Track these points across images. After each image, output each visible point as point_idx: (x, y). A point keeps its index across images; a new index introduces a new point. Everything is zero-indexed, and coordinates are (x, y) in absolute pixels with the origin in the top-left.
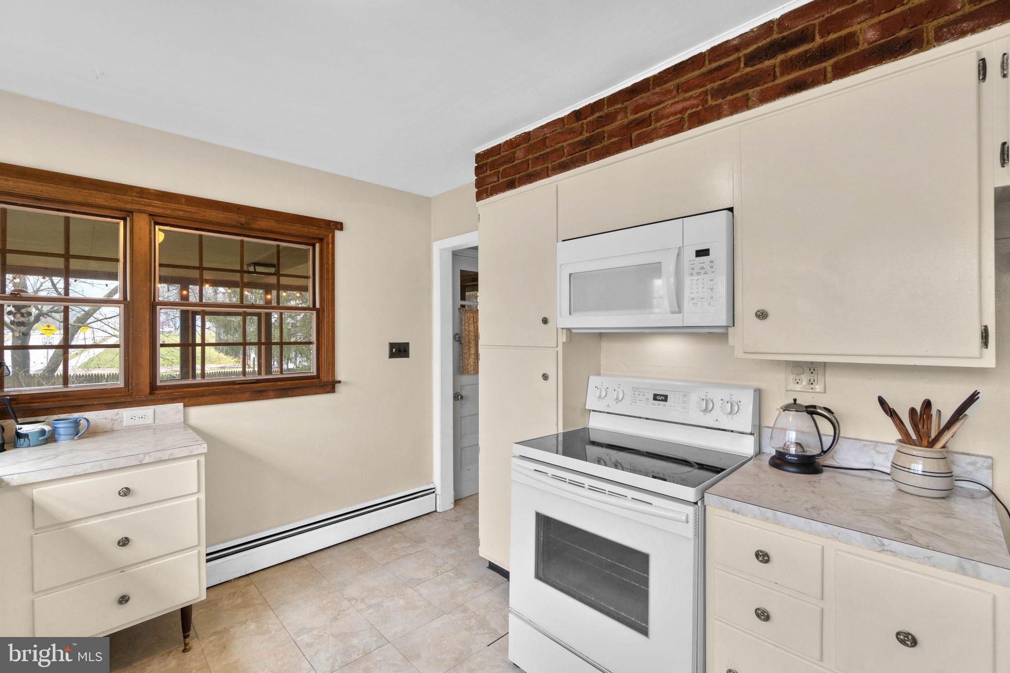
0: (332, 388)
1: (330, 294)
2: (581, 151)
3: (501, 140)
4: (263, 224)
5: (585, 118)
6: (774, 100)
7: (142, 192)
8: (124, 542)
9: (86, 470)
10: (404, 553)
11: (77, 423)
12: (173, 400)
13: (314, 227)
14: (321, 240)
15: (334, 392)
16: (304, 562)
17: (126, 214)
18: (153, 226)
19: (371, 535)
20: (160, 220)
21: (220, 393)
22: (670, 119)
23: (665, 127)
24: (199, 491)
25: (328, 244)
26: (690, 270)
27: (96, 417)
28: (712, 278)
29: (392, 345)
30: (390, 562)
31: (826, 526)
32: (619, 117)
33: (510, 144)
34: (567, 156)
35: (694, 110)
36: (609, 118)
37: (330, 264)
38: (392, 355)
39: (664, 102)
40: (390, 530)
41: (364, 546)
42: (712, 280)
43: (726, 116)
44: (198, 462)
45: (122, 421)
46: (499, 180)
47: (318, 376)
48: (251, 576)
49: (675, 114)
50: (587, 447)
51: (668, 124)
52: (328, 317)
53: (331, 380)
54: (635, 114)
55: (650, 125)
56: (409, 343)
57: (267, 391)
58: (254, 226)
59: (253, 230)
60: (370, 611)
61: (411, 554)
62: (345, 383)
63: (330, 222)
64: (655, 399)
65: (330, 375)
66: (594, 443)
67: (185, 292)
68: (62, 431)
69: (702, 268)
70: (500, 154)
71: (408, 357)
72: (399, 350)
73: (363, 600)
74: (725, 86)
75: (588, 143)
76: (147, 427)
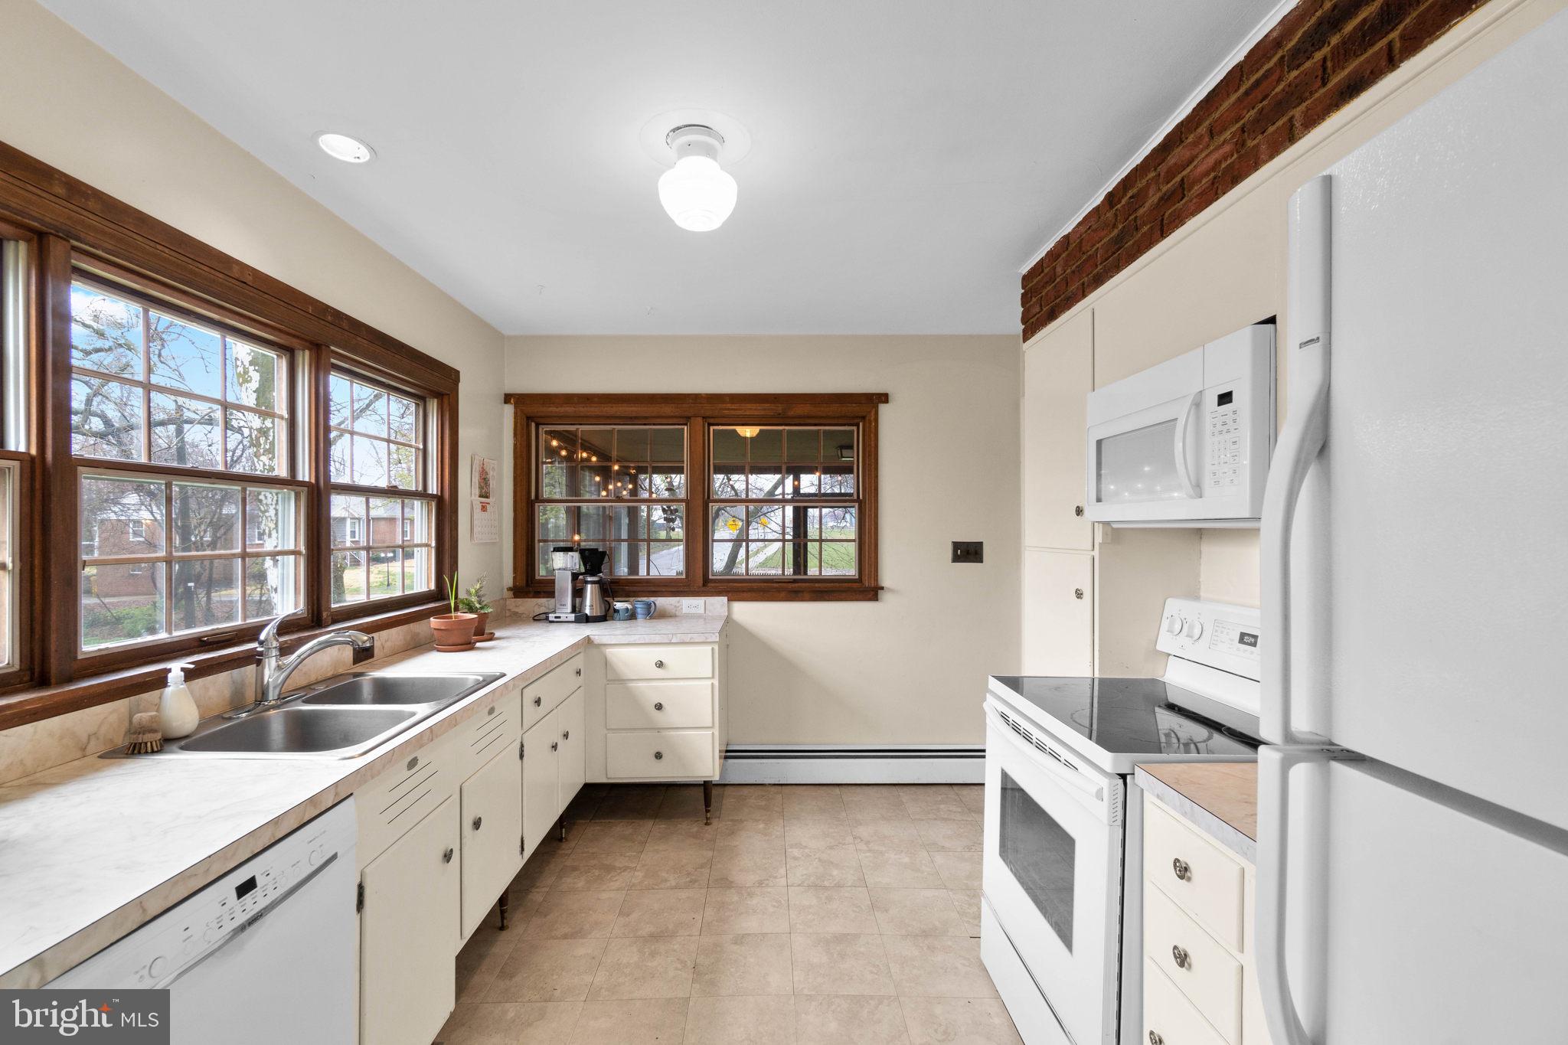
0: (873, 595)
1: (873, 481)
2: (1114, 253)
3: (1041, 253)
4: (800, 410)
5: (1119, 202)
6: (1324, 119)
7: (696, 397)
8: (659, 707)
9: (635, 641)
10: (946, 816)
11: (649, 605)
12: (718, 593)
13: (854, 405)
14: (863, 418)
15: (877, 600)
16: (837, 790)
17: (686, 420)
18: (706, 427)
19: (921, 787)
20: (712, 421)
21: (751, 590)
22: (1204, 182)
23: (1196, 197)
24: (713, 677)
25: (870, 424)
26: (1212, 428)
27: (662, 602)
28: (1234, 440)
29: (956, 546)
30: (923, 820)
31: (1236, 833)
32: (1151, 192)
33: (1052, 255)
34: (1101, 264)
35: (1228, 162)
36: (1140, 198)
37: (873, 445)
38: (956, 559)
39: (1196, 156)
40: (947, 788)
41: (905, 795)
42: (1235, 443)
43: (1266, 162)
44: (713, 649)
45: (682, 609)
46: (1042, 309)
47: (860, 580)
48: (784, 787)
49: (1207, 174)
50: (1157, 709)
51: (1198, 192)
52: (870, 510)
53: (873, 585)
54: (1168, 183)
55: (1183, 198)
56: (982, 542)
57: (803, 592)
58: (791, 413)
59: (788, 417)
60: (868, 854)
61: (954, 820)
62: (891, 590)
63: (873, 395)
64: (1241, 641)
65: (873, 579)
66: (1172, 707)
67: (796, 483)
68: (639, 611)
69: (1224, 424)
70: (1043, 271)
71: (982, 562)
72: (968, 552)
73: (868, 843)
74: (1264, 112)
75: (1119, 241)
76: (699, 617)
